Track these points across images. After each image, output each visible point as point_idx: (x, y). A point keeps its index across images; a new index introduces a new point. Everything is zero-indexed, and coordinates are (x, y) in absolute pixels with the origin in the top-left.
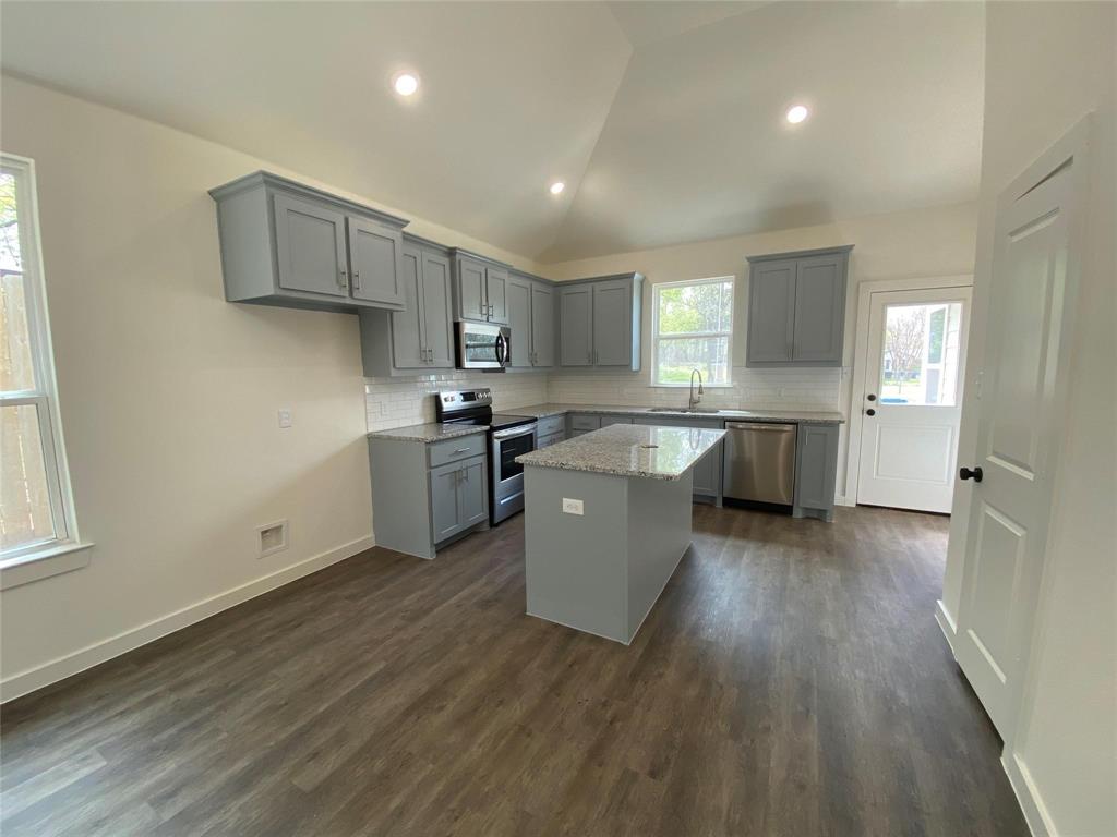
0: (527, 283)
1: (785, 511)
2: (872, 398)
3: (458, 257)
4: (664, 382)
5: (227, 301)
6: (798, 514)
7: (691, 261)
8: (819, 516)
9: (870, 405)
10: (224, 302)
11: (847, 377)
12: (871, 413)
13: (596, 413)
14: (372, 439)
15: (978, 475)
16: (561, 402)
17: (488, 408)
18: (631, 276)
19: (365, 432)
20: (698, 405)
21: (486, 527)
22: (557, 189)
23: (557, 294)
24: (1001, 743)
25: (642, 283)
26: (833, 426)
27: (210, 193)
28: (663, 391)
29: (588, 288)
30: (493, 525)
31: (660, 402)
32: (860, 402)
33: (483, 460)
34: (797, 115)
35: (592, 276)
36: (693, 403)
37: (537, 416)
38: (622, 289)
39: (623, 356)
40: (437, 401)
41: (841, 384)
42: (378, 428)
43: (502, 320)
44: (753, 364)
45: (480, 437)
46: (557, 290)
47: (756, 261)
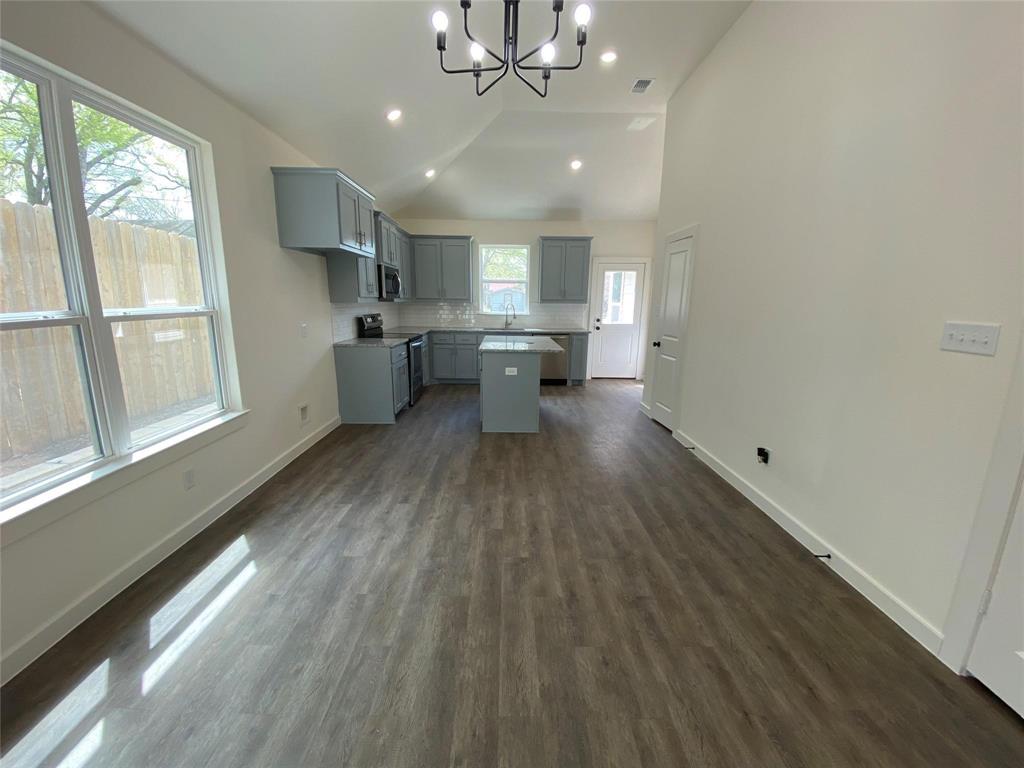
1: (563, 382)
2: (598, 320)
3: (380, 218)
4: (487, 310)
5: (282, 246)
6: (569, 383)
7: (506, 232)
8: (580, 383)
9: (598, 324)
10: (277, 247)
11: (587, 309)
12: (598, 328)
13: (451, 332)
14: (336, 347)
15: (658, 344)
16: (425, 325)
17: (381, 329)
19: (332, 343)
20: (511, 327)
21: (407, 408)
22: (430, 174)
23: (413, 244)
24: (671, 432)
25: (474, 244)
26: (585, 334)
27: (272, 169)
28: (484, 317)
29: (437, 242)
30: (411, 406)
31: (486, 324)
32: (593, 323)
33: (407, 361)
34: (576, 165)
35: (440, 234)
36: (507, 324)
37: (421, 333)
38: (463, 246)
39: (462, 291)
40: (360, 322)
41: (585, 313)
42: (337, 340)
43: (396, 264)
44: (543, 300)
45: (405, 346)
46: (412, 241)
47: (545, 239)
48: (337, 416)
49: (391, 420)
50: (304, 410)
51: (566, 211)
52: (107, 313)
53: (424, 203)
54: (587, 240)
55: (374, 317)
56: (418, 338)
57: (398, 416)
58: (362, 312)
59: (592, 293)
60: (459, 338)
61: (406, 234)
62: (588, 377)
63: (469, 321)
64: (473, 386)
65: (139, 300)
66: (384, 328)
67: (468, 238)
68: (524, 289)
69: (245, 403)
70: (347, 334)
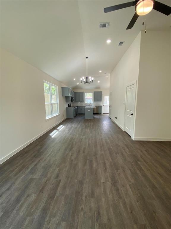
5: (62, 96)
6: (99, 114)
7: (89, 91)
8: (101, 114)
9: (104, 105)
16: (77, 105)
22: (78, 84)
24: (111, 119)
26: (101, 106)
27: (62, 87)
29: (79, 93)
34: (99, 82)
36: (89, 105)
38: (82, 93)
39: (82, 100)
40: (69, 105)
41: (102, 103)
42: (66, 107)
43: (73, 97)
44: (95, 101)
46: (75, 93)
47: (95, 92)
48: (66, 117)
50: (64, 115)
51: (98, 88)
52: (52, 103)
53: (77, 87)
54: (102, 92)
56: (76, 107)
57: (74, 117)
58: (69, 103)
59: (102, 100)
60: (82, 107)
61: (74, 92)
62: (102, 113)
63: (83, 104)
64: (84, 114)
66: (71, 105)
67: (83, 92)
68: (92, 99)
69: (60, 113)
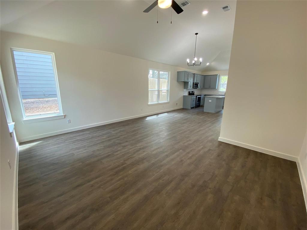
0: (201, 76)
4: (221, 91)
10: (176, 82)
14: (184, 96)
17: (194, 94)
18: (217, 75)
19: (183, 95)
22: (208, 64)
23: (205, 77)
25: (219, 76)
27: (177, 72)
29: (210, 76)
30: (196, 108)
31: (220, 94)
33: (195, 99)
35: (211, 74)
37: (202, 95)
38: (216, 77)
39: (215, 87)
40: (189, 92)
42: (184, 95)
43: (198, 82)
45: (196, 97)
48: (182, 107)
49: (190, 109)
50: (177, 104)
52: (160, 90)
55: (192, 92)
56: (200, 95)
57: (192, 108)
58: (190, 90)
61: (203, 75)
65: (161, 89)
66: (195, 94)
69: (170, 101)
70: (186, 94)
